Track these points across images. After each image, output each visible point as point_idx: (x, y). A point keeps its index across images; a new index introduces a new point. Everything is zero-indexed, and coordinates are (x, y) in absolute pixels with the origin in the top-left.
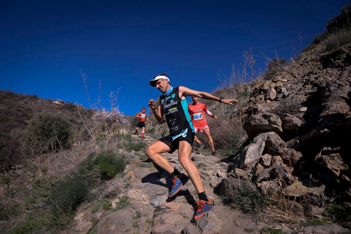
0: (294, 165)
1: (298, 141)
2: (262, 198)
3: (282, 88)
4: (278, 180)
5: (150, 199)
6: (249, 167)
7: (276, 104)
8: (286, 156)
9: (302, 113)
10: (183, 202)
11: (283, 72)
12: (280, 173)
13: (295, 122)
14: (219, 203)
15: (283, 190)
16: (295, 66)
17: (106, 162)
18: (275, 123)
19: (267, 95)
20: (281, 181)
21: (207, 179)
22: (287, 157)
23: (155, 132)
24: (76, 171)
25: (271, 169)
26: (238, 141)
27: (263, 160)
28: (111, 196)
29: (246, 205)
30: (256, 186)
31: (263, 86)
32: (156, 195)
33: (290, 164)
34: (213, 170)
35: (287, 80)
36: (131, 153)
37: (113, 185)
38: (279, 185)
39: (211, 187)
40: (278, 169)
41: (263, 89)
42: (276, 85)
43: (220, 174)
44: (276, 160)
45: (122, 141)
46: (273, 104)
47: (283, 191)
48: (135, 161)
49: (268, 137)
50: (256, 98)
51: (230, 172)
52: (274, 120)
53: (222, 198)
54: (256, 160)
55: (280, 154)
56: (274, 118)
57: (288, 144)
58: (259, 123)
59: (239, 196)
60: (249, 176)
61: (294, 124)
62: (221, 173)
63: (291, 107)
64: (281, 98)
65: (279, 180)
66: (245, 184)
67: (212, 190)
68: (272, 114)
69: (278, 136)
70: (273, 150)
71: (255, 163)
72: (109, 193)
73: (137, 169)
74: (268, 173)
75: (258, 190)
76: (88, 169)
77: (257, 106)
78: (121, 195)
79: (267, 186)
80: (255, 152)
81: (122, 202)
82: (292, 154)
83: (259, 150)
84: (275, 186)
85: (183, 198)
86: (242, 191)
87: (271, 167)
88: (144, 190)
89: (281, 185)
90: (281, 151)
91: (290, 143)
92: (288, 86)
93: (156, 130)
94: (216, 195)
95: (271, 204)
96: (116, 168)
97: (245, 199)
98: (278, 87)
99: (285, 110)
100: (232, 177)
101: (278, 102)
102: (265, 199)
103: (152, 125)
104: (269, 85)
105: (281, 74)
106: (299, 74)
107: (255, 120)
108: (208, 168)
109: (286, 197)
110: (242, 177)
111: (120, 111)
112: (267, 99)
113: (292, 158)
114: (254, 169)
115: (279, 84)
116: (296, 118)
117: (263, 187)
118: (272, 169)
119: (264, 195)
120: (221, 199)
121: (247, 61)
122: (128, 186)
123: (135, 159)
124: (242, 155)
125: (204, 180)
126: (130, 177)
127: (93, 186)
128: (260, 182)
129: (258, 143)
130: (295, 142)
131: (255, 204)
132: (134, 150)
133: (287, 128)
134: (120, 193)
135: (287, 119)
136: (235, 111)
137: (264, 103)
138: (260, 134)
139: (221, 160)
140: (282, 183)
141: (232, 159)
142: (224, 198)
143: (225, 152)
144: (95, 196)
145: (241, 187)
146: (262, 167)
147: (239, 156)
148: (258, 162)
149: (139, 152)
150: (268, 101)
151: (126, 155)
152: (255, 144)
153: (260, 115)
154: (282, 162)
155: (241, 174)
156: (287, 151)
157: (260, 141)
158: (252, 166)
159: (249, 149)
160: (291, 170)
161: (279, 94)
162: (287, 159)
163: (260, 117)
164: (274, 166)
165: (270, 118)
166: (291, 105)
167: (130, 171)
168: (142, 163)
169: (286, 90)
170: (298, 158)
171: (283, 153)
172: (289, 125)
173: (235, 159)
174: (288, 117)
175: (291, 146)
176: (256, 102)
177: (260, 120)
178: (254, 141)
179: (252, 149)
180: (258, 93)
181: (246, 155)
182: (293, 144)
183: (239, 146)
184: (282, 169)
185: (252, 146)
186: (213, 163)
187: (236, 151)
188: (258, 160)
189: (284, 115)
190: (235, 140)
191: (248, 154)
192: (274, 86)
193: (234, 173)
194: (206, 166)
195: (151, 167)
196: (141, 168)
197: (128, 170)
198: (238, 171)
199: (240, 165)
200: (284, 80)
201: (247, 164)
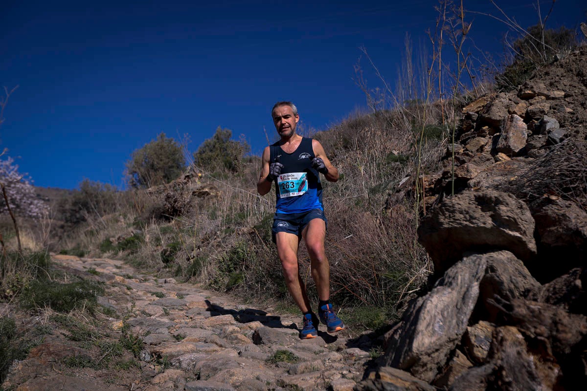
0: (560, 359)
1: (578, 282)
3: (546, 118)
6: (425, 365)
7: (523, 165)
8: (535, 328)
11: (553, 68)
12: (516, 380)
13: (573, 221)
18: (513, 224)
19: (499, 136)
22: (538, 330)
23: (140, 248)
25: (488, 368)
26: (407, 280)
27: (473, 339)
31: (488, 108)
33: (548, 355)
34: (317, 374)
35: (563, 93)
36: (37, 318)
40: (512, 369)
41: (490, 119)
42: (529, 108)
43: (339, 386)
44: (506, 340)
46: (515, 166)
48: (47, 346)
49: (491, 269)
50: (468, 146)
51: (366, 379)
52: (509, 214)
54: (451, 340)
55: (518, 322)
56: (510, 207)
57: (548, 290)
58: (465, 223)
61: (571, 229)
62: (341, 384)
63: (566, 176)
64: (540, 148)
68: (505, 195)
69: (520, 265)
70: (497, 307)
71: (445, 351)
73: (53, 375)
74: (482, 382)
77: (468, 171)
80: (446, 313)
82: (555, 323)
83: (459, 310)
87: (489, 362)
90: (520, 309)
91: (554, 288)
92: (565, 112)
93: (147, 240)
98: (534, 113)
99: (547, 186)
101: (531, 159)
103: (134, 224)
104: (507, 107)
105: (547, 74)
107: (453, 212)
108: (301, 366)
111: (19, 172)
112: (499, 148)
113: (554, 333)
114: (444, 371)
115: (538, 106)
116: (578, 210)
118: (494, 370)
121: (447, 28)
123: (49, 339)
124: (409, 324)
129: (458, 288)
130: (568, 284)
132: (54, 306)
133: (550, 240)
135: (550, 212)
136: (401, 183)
137: (488, 163)
138: (465, 259)
139: (349, 340)
141: (380, 338)
143: (361, 314)
146: (466, 362)
147: (399, 328)
148: (458, 347)
149: (70, 314)
150: (502, 156)
151: (18, 323)
152: (450, 290)
153: (469, 197)
154: (523, 349)
155: (398, 385)
156: (540, 312)
157: (464, 279)
158: (436, 361)
159: (429, 306)
160: (553, 375)
161: (535, 136)
162: (539, 338)
163: (469, 204)
164: (499, 359)
165: (499, 209)
166: (567, 170)
167: (25, 381)
168: (73, 350)
169: (559, 122)
170: (573, 335)
171: (526, 319)
172: (556, 231)
173: (389, 338)
174: (555, 207)
175: (556, 298)
176: (466, 158)
177: (466, 214)
178: (446, 280)
179: (439, 305)
180: (473, 130)
181: (419, 323)
182: (564, 292)
183: (405, 295)
184: (524, 370)
185: (440, 294)
186: (323, 351)
187: (397, 311)
188: (456, 339)
189: (541, 198)
190: (394, 277)
191: (425, 321)
192: (524, 111)
193: (376, 383)
194: (297, 359)
195: (107, 367)
196: (69, 371)
197: (20, 378)
198: (388, 376)
199: (400, 358)
200: (555, 92)
201: (421, 354)
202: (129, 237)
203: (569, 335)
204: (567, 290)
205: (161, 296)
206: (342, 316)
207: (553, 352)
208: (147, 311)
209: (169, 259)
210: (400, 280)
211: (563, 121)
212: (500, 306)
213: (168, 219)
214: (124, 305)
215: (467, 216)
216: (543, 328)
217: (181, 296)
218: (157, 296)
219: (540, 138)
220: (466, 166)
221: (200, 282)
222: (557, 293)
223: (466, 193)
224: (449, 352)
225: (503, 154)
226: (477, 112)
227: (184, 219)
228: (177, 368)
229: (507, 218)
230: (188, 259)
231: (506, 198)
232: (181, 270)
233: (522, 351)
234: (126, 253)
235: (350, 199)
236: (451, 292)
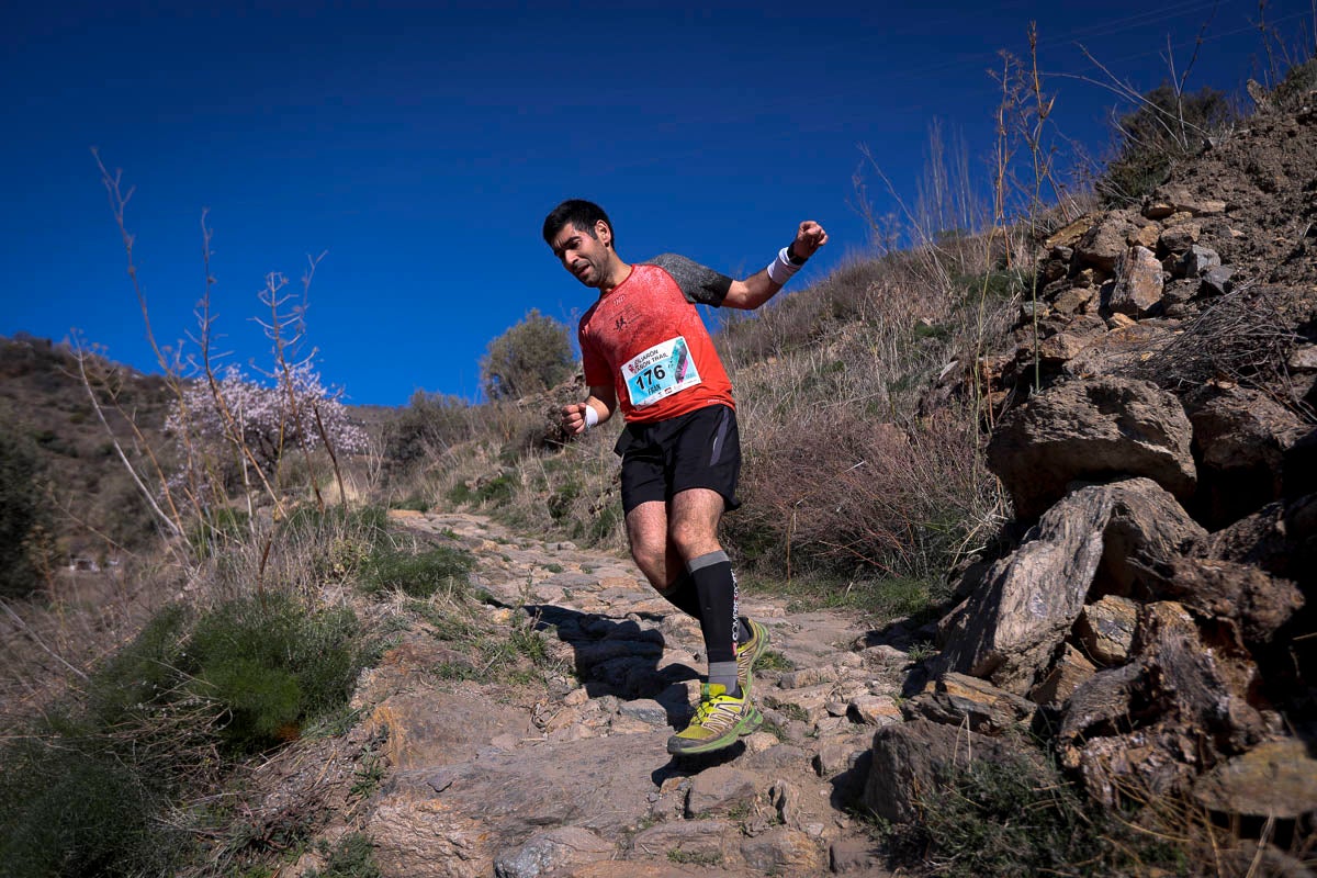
0: (1257, 651)
1: (1280, 526)
2: (1086, 826)
3: (1196, 249)
4: (1172, 731)
5: (494, 850)
6: (1016, 668)
7: (1160, 331)
8: (1215, 603)
9: (1303, 378)
10: (671, 855)
11: (1203, 163)
12: (1186, 691)
13: (1263, 423)
14: (861, 861)
15: (1200, 783)
16: (1270, 129)
17: (248, 654)
18: (1156, 432)
19: (1114, 284)
20: (1190, 734)
21: (795, 735)
22: (1218, 606)
23: (515, 495)
24: (75, 714)
25: (1132, 671)
26: (964, 532)
27: (1094, 626)
28: (278, 843)
29: (1004, 863)
30: (1059, 761)
31: (1091, 237)
32: (523, 827)
33: (1236, 646)
34: (828, 688)
35: (1223, 205)
36: (386, 607)
37: (289, 779)
38: (1180, 757)
39: (819, 774)
40: (1174, 671)
41: (1095, 256)
42: (1164, 234)
43: (867, 705)
44: (1163, 624)
45: (338, 543)
46: (1146, 335)
47: (1201, 790)
48: (407, 648)
49: (1121, 508)
50: (1057, 305)
51: (918, 693)
52: (1149, 416)
53: (878, 834)
54: (1057, 628)
55: (1183, 594)
56: (1151, 404)
57: (1226, 541)
58: (1072, 434)
59: (968, 817)
60: (1021, 714)
61: (1259, 436)
62: (870, 703)
63: (1246, 347)
64: (1188, 302)
65: (1177, 728)
66: (996, 752)
67: (825, 791)
68: (1140, 384)
69: (1169, 500)
70: (1144, 571)
71: (1049, 645)
72: (268, 826)
73: (421, 691)
74: (1122, 693)
75: (1066, 783)
76: (147, 695)
77: (1061, 347)
78: (336, 834)
79: (1113, 764)
80: (1047, 583)
81: (338, 868)
82: (1248, 594)
83: (1068, 577)
84: (1158, 761)
85: (670, 838)
86: (982, 790)
87: (1133, 661)
88: (461, 801)
89: (1189, 756)
90: (1187, 574)
91: (1237, 537)
92: (1229, 237)
93: (524, 482)
94: (847, 816)
95: (1137, 858)
96: (305, 689)
97: (998, 834)
98: (1173, 242)
99: (1211, 366)
100: (929, 718)
101: (1173, 322)
102: (1103, 831)
103: (501, 458)
104: (1125, 233)
105: (1192, 172)
106: (1293, 169)
107: (1051, 416)
108: (800, 677)
109: (1221, 819)
110: (984, 718)
111: (323, 382)
112: (1116, 305)
113: (1247, 610)
114: (1047, 678)
115: (1180, 228)
116: (1270, 404)
117: (1091, 769)
118: (1141, 672)
119: (1099, 806)
120: (873, 839)
121: (1009, 104)
122: (372, 783)
123: (408, 637)
124: (983, 603)
125: (781, 738)
126: (384, 735)
127: (174, 793)
128: (1077, 742)
129: (1067, 541)
130: (1262, 529)
131: (1055, 859)
132: (406, 587)
133: (1220, 457)
134: (327, 821)
135: (1218, 410)
136: (943, 373)
137: (1095, 331)
138: (1074, 493)
139: (872, 633)
140: (1197, 747)
141: (926, 628)
142: (889, 831)
143: (892, 592)
144: (186, 847)
145: (978, 768)
146: (1087, 664)
147: (963, 611)
148: (1068, 639)
149: (431, 601)
150: (1121, 318)
151: (359, 614)
152: (1051, 546)
153: (1076, 390)
154: (1194, 637)
155: (976, 701)
156: (1221, 577)
157: (1075, 527)
158: (1033, 663)
159: (1018, 572)
160: (1245, 678)
161: (1177, 281)
162: (1220, 619)
163: (1078, 402)
164: (1150, 655)
165: (1131, 408)
166: (1245, 336)
167: (384, 699)
168: (445, 655)
169: (1220, 255)
170: (1280, 613)
171: (1196, 589)
172: (1230, 442)
173: (945, 627)
174: (1227, 400)
175: (1241, 553)
176: (1055, 325)
177: (1073, 419)
178: (1044, 531)
179: (1035, 571)
180: (1064, 277)
181: (1003, 601)
182: (1253, 543)
183: (963, 556)
184: (1196, 672)
185: (1035, 553)
186: (830, 652)
187: (948, 583)
188: (1067, 626)
189: (1202, 388)
190: (942, 528)
191: (1013, 597)
192: (1155, 240)
193: (939, 698)
194: (790, 665)
195: (496, 680)
196: (443, 685)
197: (374, 695)
198: (960, 687)
199: (973, 658)
200: (1209, 204)
201: (1010, 652)
202: (494, 478)
203: (1273, 613)
204: (1259, 540)
205: (556, 569)
206: (855, 594)
207: (1244, 641)
208: (538, 594)
209: (562, 511)
210: (951, 534)
211: (1226, 253)
212: (1149, 569)
213: (554, 448)
214: (501, 585)
215: (1075, 422)
216: (1227, 603)
217: (588, 570)
218: (551, 571)
219: (1187, 284)
220: (1057, 338)
221: (613, 546)
222: (1242, 545)
223: (1071, 385)
224: (1054, 647)
225: (1122, 315)
226: (1072, 246)
227: (579, 447)
228: (601, 680)
229: (1145, 423)
230: (592, 511)
231: (1142, 390)
232: (582, 527)
233: (1192, 641)
234: (493, 503)
235: (855, 403)
236: (1054, 550)
